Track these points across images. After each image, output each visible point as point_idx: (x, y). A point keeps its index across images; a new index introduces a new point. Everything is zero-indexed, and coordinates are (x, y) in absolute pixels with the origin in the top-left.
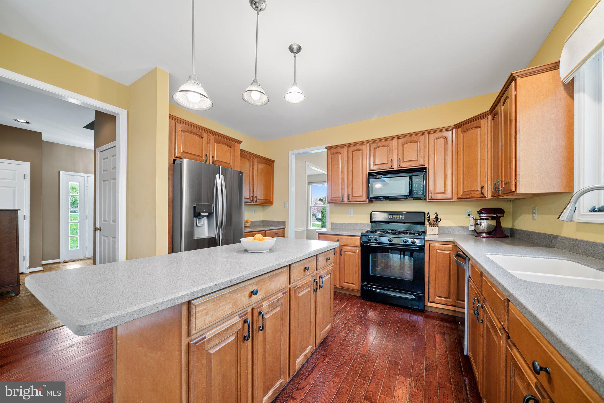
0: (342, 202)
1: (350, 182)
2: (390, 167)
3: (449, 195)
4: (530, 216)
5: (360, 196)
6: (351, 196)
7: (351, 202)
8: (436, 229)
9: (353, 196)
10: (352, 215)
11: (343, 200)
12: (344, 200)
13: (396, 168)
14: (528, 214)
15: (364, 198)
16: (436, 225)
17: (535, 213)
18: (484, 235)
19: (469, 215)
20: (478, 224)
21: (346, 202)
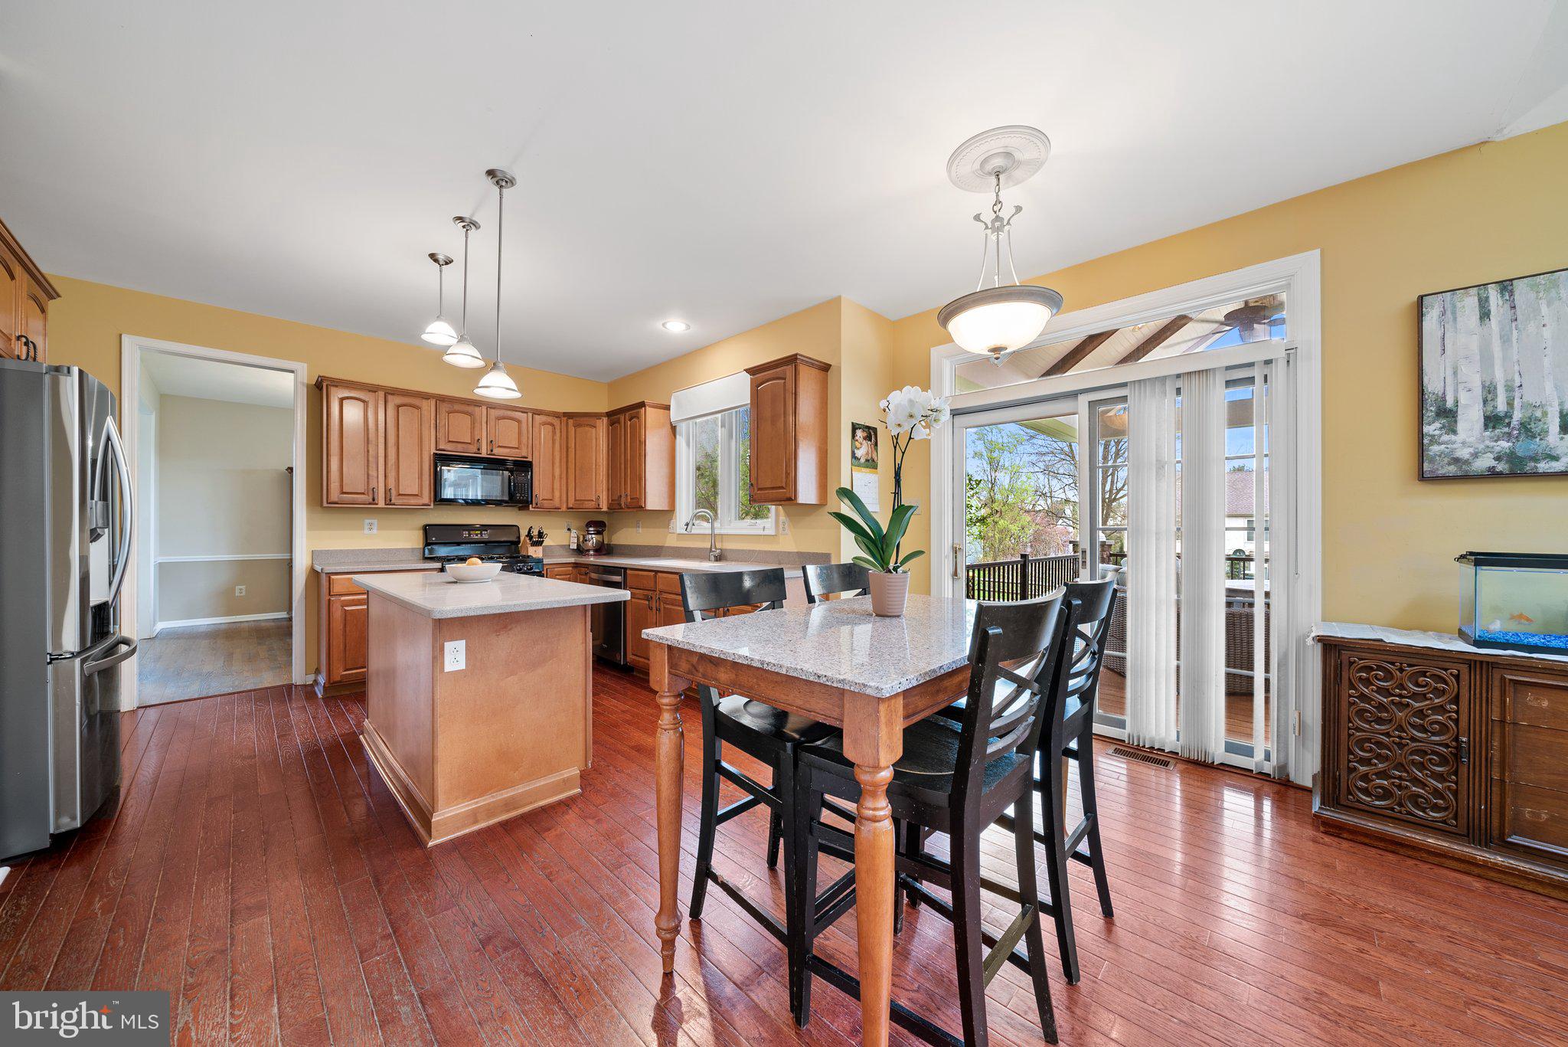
0: (370, 504)
1: (392, 465)
2: (475, 450)
3: (557, 503)
4: (635, 529)
5: (417, 495)
6: (394, 492)
7: (394, 505)
8: (540, 549)
9: (400, 492)
10: (375, 531)
11: (374, 500)
12: (376, 501)
13: (484, 454)
14: (632, 527)
15: (426, 497)
16: (539, 543)
17: (639, 527)
18: (592, 553)
19: (569, 529)
20: (586, 540)
21: (381, 504)
